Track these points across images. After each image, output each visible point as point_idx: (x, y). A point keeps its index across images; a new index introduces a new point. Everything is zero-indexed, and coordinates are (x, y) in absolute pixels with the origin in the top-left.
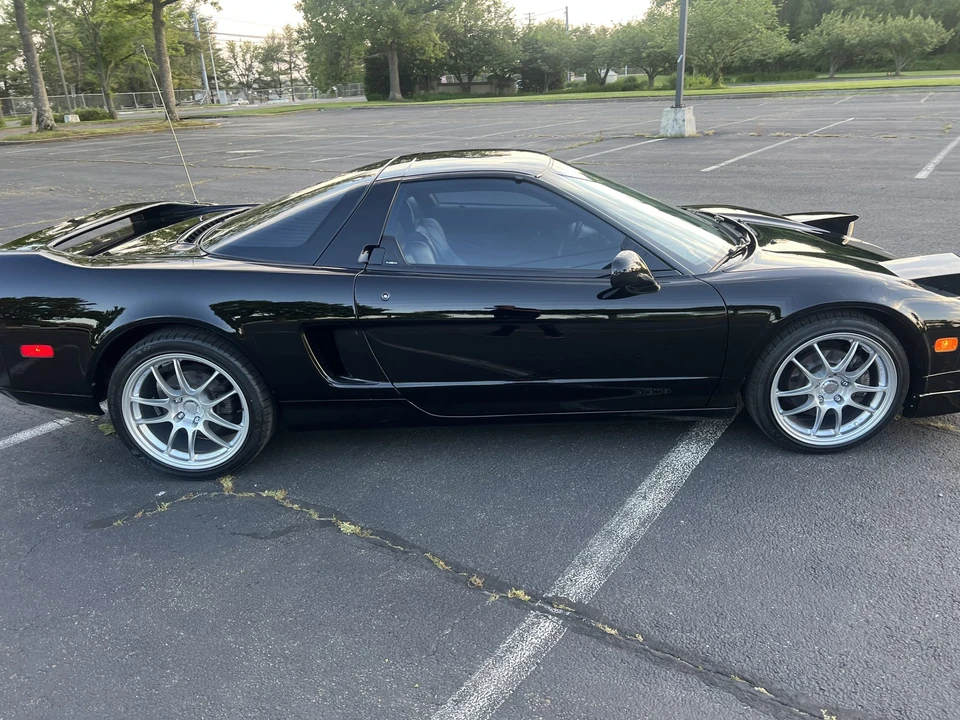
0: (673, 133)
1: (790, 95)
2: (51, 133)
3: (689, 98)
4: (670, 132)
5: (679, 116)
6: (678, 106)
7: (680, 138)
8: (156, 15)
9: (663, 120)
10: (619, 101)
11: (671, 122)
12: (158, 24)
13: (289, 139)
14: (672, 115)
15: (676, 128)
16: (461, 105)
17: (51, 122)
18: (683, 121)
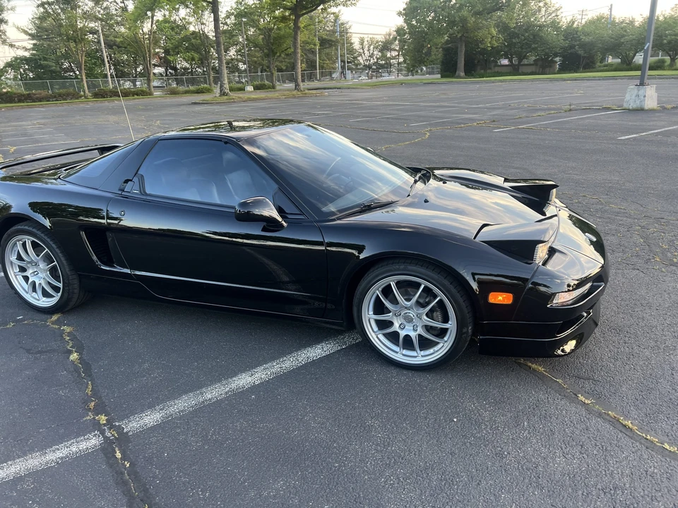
0: (635, 106)
2: (226, 97)
3: (651, 77)
4: (632, 105)
5: (641, 92)
6: (642, 84)
7: (641, 110)
8: (296, 22)
9: (627, 95)
11: (633, 97)
12: (297, 28)
13: (358, 104)
14: (635, 92)
15: (638, 102)
16: (501, 81)
17: (227, 91)
18: (645, 96)
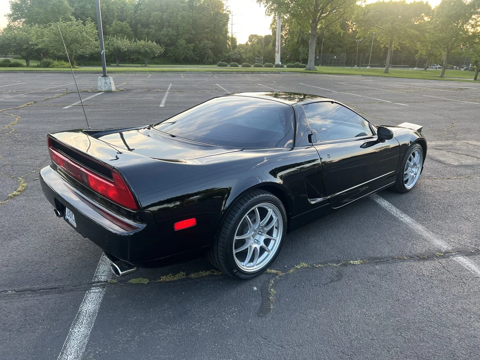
1: (121, 73)
4: (104, 89)
5: (107, 81)
6: (105, 76)
7: (109, 92)
9: (98, 83)
10: (25, 73)
11: (103, 84)
14: (103, 81)
15: (107, 87)
18: (110, 83)
